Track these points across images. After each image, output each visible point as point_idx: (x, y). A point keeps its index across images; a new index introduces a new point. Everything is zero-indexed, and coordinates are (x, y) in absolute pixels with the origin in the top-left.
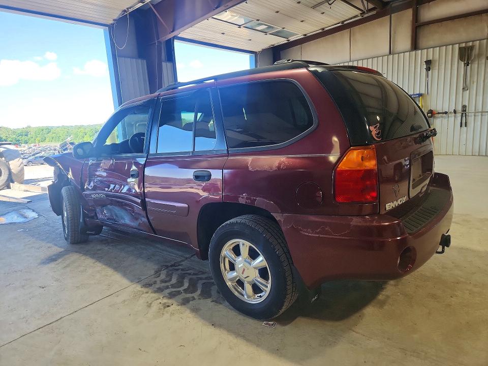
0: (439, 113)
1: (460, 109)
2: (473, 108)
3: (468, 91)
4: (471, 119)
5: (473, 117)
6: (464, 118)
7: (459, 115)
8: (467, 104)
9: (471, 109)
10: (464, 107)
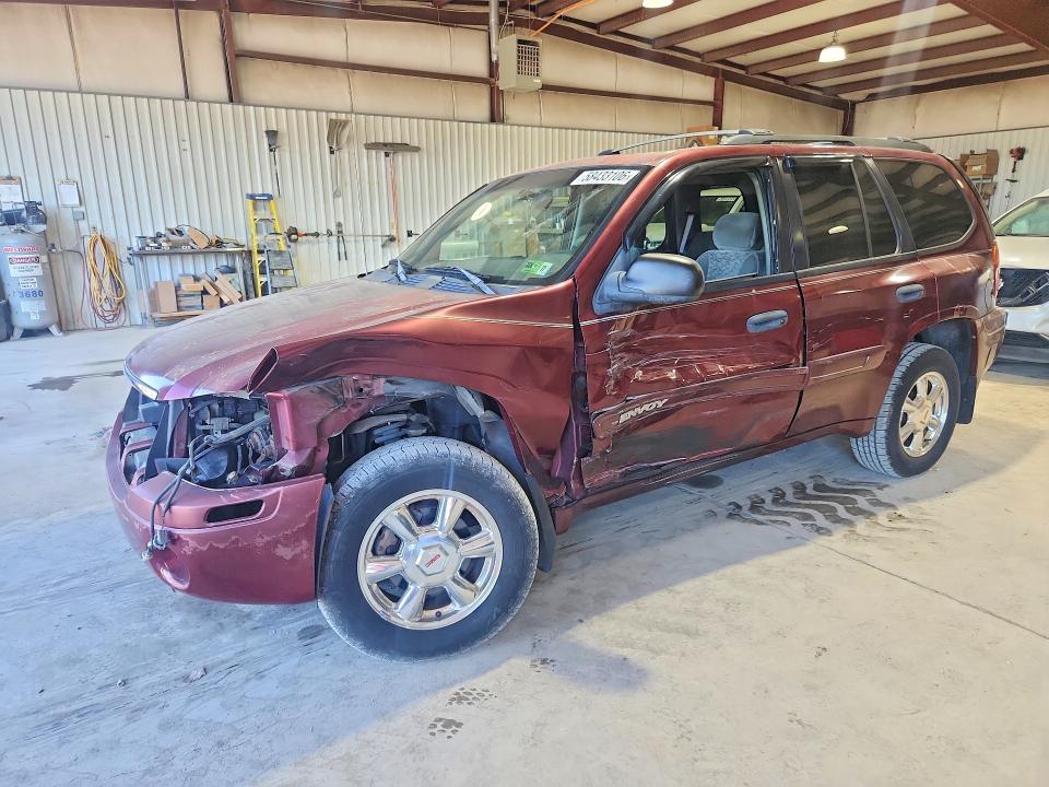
0: (306, 235)
1: (334, 229)
2: (352, 229)
3: (340, 199)
4: (351, 247)
5: (353, 243)
6: (342, 245)
7: (334, 239)
8: (342, 222)
9: (348, 229)
10: (339, 225)
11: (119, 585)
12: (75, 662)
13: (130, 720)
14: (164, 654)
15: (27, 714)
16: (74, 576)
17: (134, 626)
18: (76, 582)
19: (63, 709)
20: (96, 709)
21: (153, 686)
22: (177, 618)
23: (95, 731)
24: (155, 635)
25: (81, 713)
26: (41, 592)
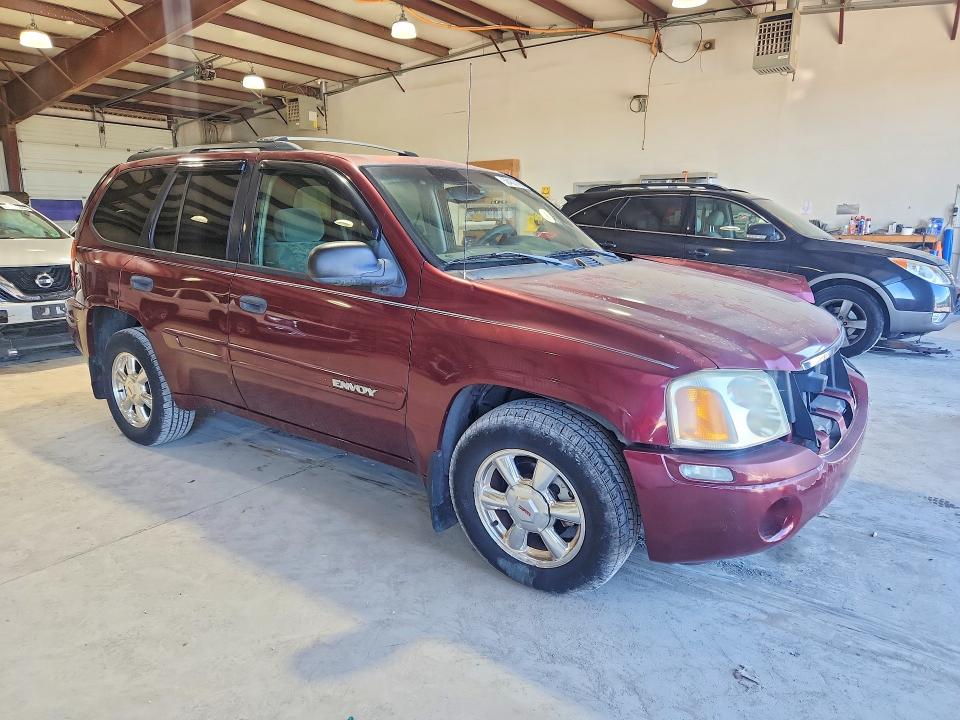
11: (831, 611)
12: (901, 566)
13: (879, 519)
14: (835, 535)
15: (943, 553)
16: (875, 656)
17: (843, 564)
18: (875, 645)
19: (916, 542)
20: (895, 532)
21: (855, 525)
22: (807, 551)
23: (901, 525)
24: (832, 549)
25: (907, 535)
26: (918, 656)
